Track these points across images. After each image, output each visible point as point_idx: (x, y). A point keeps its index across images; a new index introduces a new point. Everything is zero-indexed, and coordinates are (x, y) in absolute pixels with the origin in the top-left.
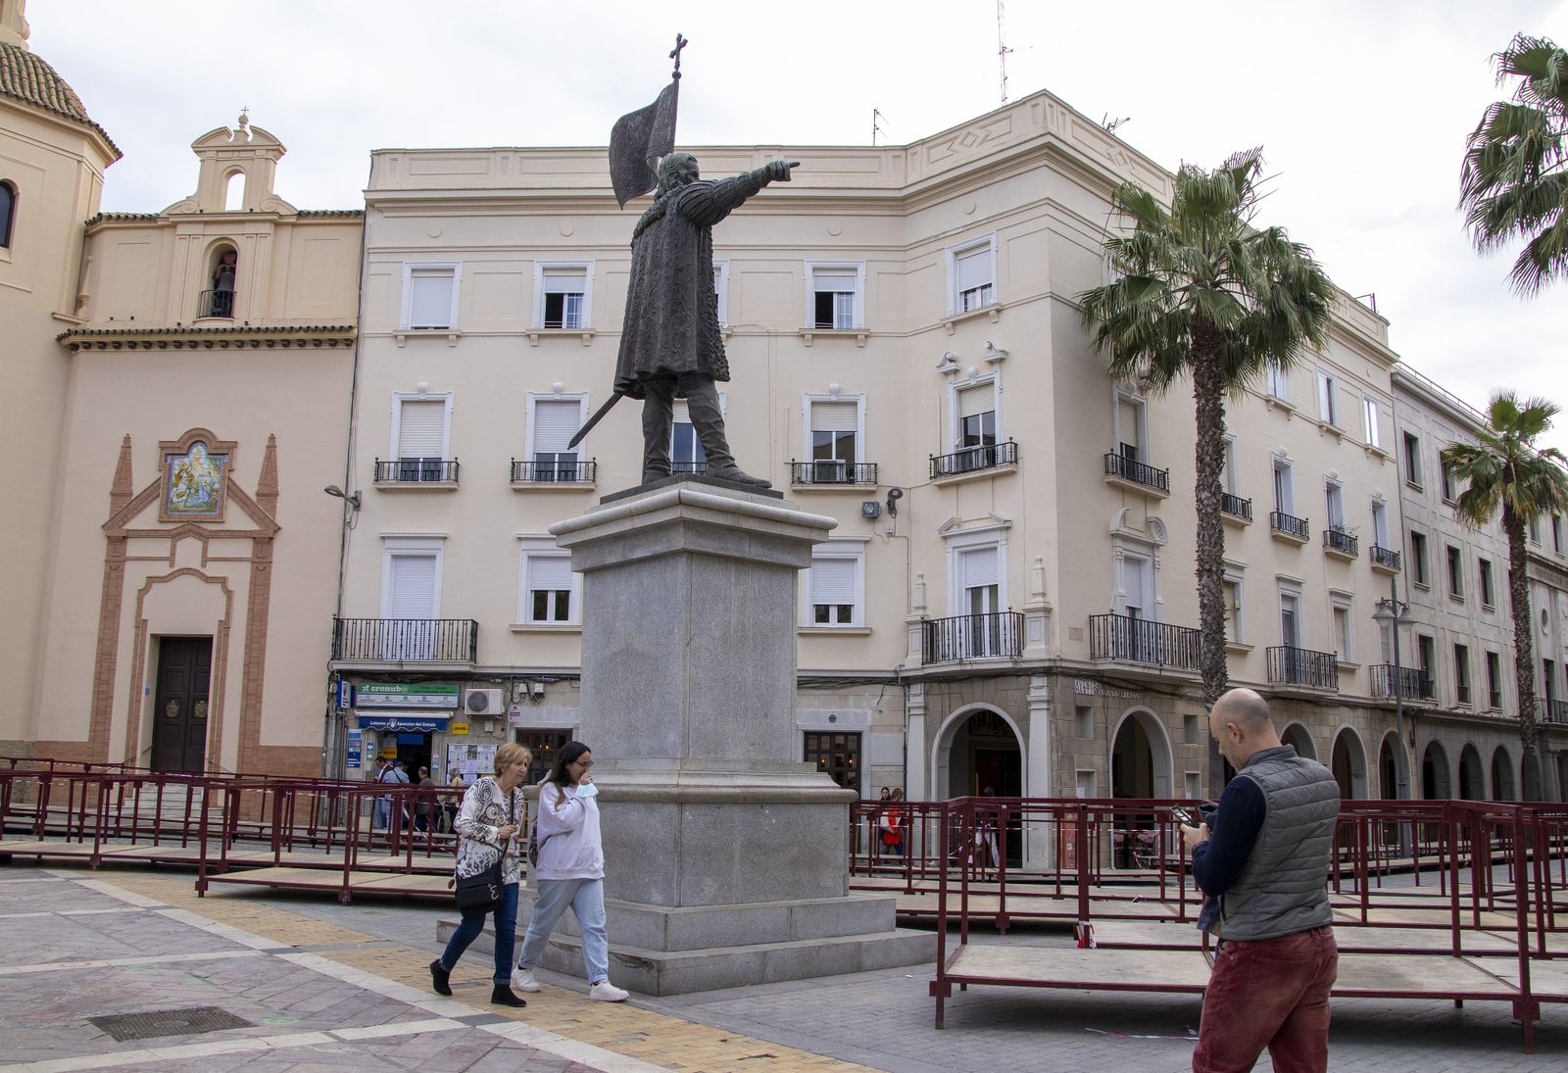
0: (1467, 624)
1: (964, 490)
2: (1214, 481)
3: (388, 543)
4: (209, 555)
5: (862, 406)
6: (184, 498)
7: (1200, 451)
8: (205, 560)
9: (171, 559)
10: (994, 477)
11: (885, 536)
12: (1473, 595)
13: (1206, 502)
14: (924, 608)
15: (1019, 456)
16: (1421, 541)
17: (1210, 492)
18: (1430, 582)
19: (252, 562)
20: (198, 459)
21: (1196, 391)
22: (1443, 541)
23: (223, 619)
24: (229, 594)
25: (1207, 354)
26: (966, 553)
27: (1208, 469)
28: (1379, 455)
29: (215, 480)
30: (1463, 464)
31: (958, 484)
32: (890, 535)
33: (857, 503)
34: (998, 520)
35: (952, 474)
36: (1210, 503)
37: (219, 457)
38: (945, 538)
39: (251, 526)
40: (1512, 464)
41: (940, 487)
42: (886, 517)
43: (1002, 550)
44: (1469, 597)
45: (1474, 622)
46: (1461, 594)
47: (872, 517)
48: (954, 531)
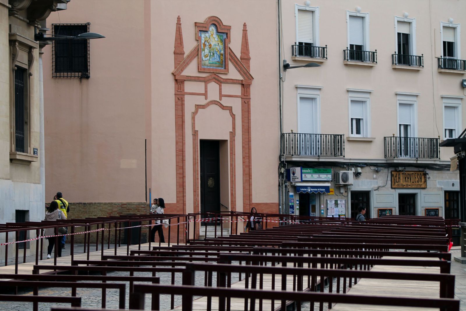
3: (300, 91)
4: (223, 93)
6: (208, 58)
8: (221, 96)
9: (205, 95)
19: (242, 98)
20: (212, 35)
23: (231, 131)
24: (233, 116)
29: (221, 48)
37: (222, 34)
39: (240, 78)
47: (465, 87)
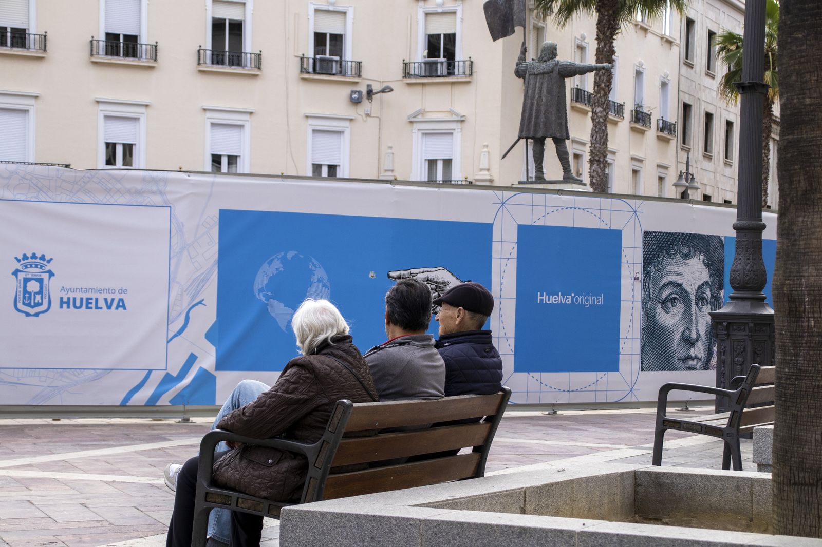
0: (712, 177)
1: (428, 89)
2: (605, 100)
5: (350, 16)
7: (598, 78)
10: (453, 83)
11: (364, 116)
12: (719, 153)
13: (599, 114)
14: (392, 171)
15: (474, 70)
16: (688, 109)
17: (602, 108)
18: (692, 144)
21: (597, 35)
22: (703, 107)
25: (608, 11)
26: (426, 134)
27: (602, 92)
28: (670, 42)
30: (731, 50)
31: (423, 84)
32: (368, 115)
33: (345, 91)
34: (457, 115)
35: (421, 77)
36: (602, 115)
38: (411, 122)
40: (770, 54)
41: (409, 84)
42: (365, 101)
43: (457, 135)
44: (716, 154)
45: (718, 175)
46: (711, 152)
47: (356, 102)
48: (419, 118)
